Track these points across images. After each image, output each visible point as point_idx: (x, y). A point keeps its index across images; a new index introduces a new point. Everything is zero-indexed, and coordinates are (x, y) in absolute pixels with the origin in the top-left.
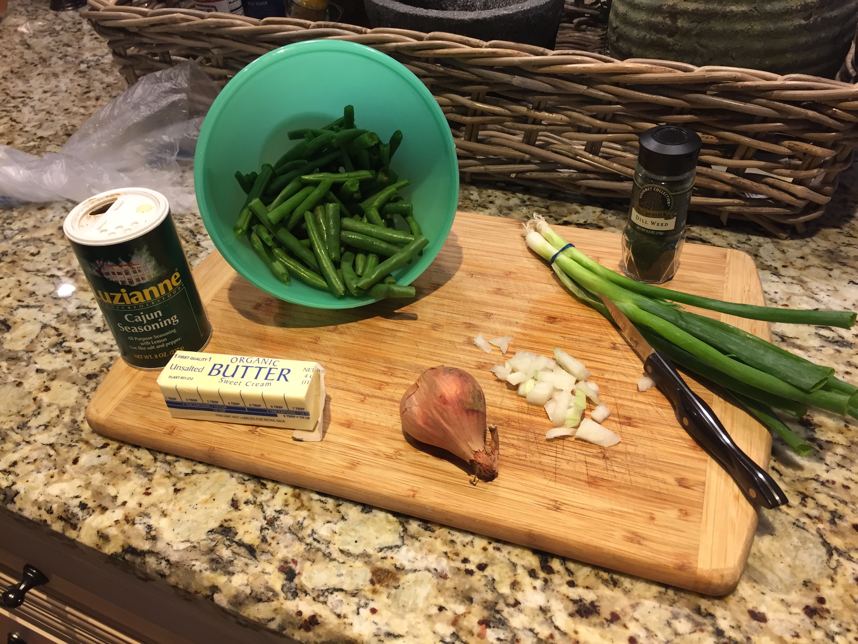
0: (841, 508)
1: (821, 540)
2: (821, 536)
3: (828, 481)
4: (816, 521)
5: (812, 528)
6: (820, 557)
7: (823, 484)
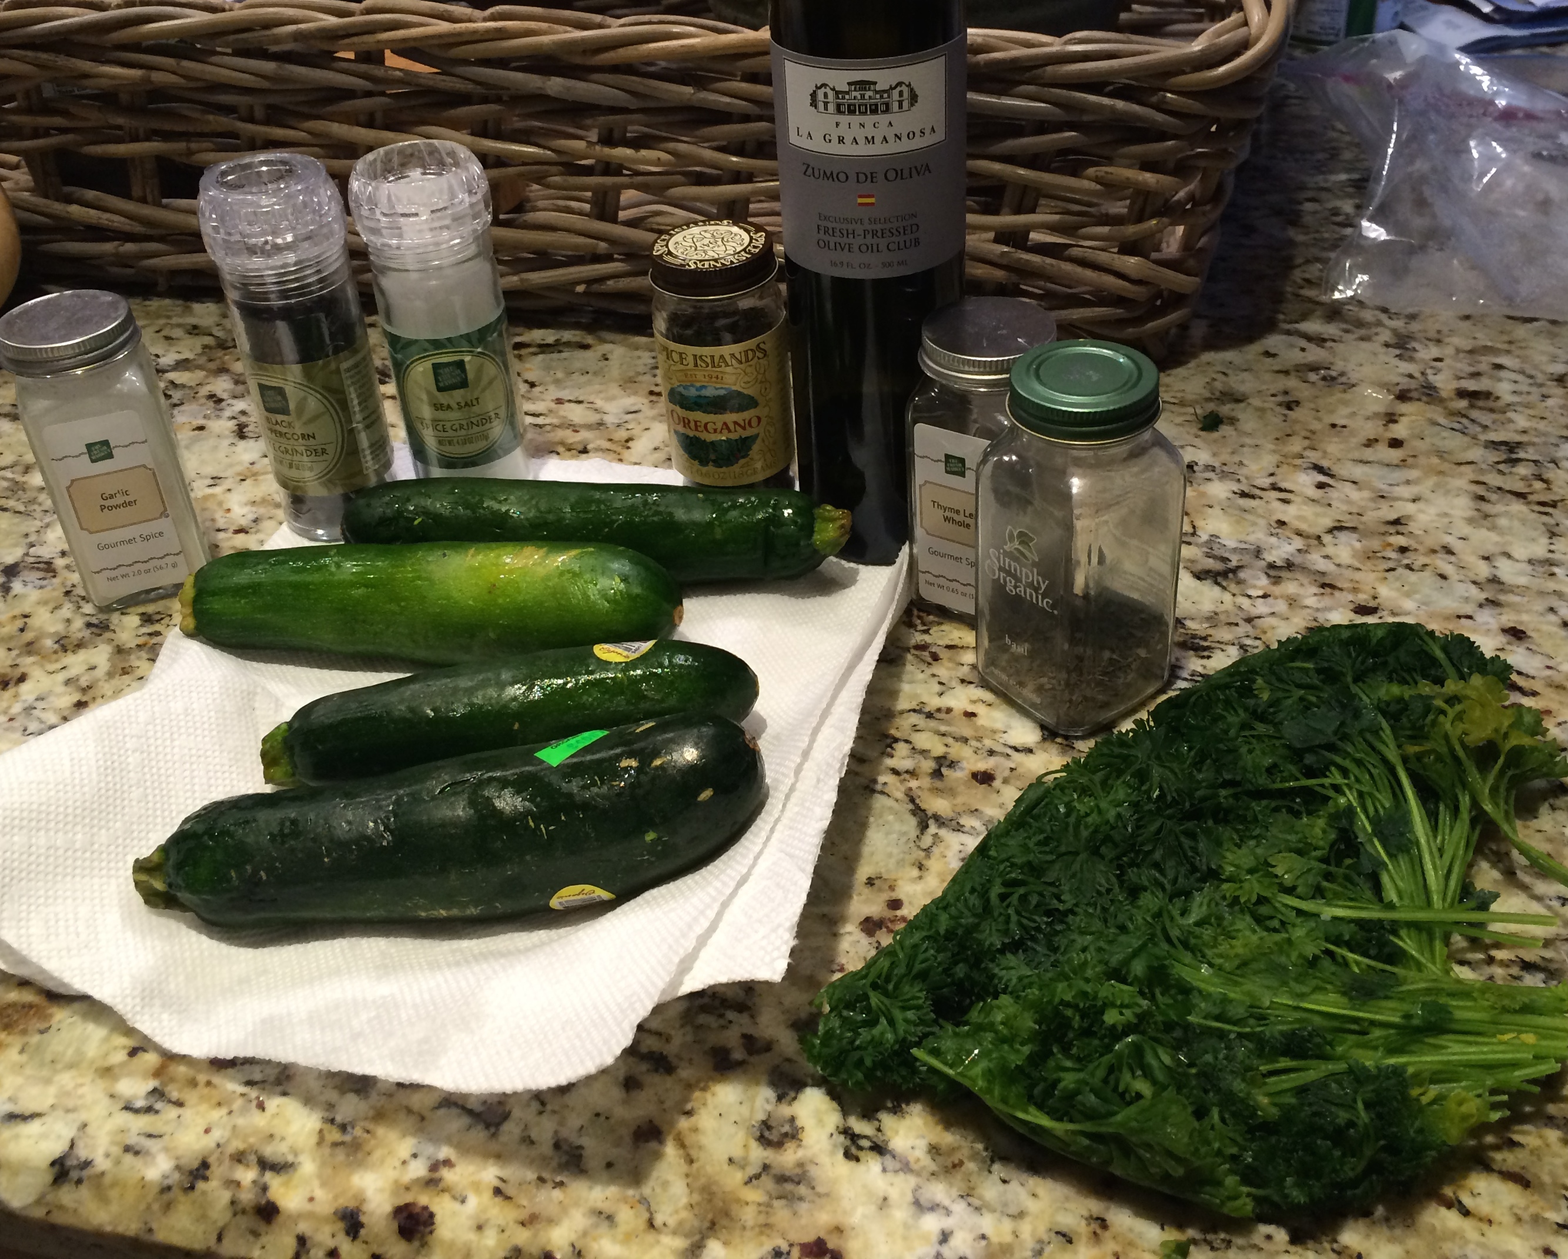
0: (956, 750)
1: (911, 806)
2: (912, 800)
3: (939, 710)
4: (907, 776)
5: (897, 789)
6: (905, 833)
7: (930, 716)
